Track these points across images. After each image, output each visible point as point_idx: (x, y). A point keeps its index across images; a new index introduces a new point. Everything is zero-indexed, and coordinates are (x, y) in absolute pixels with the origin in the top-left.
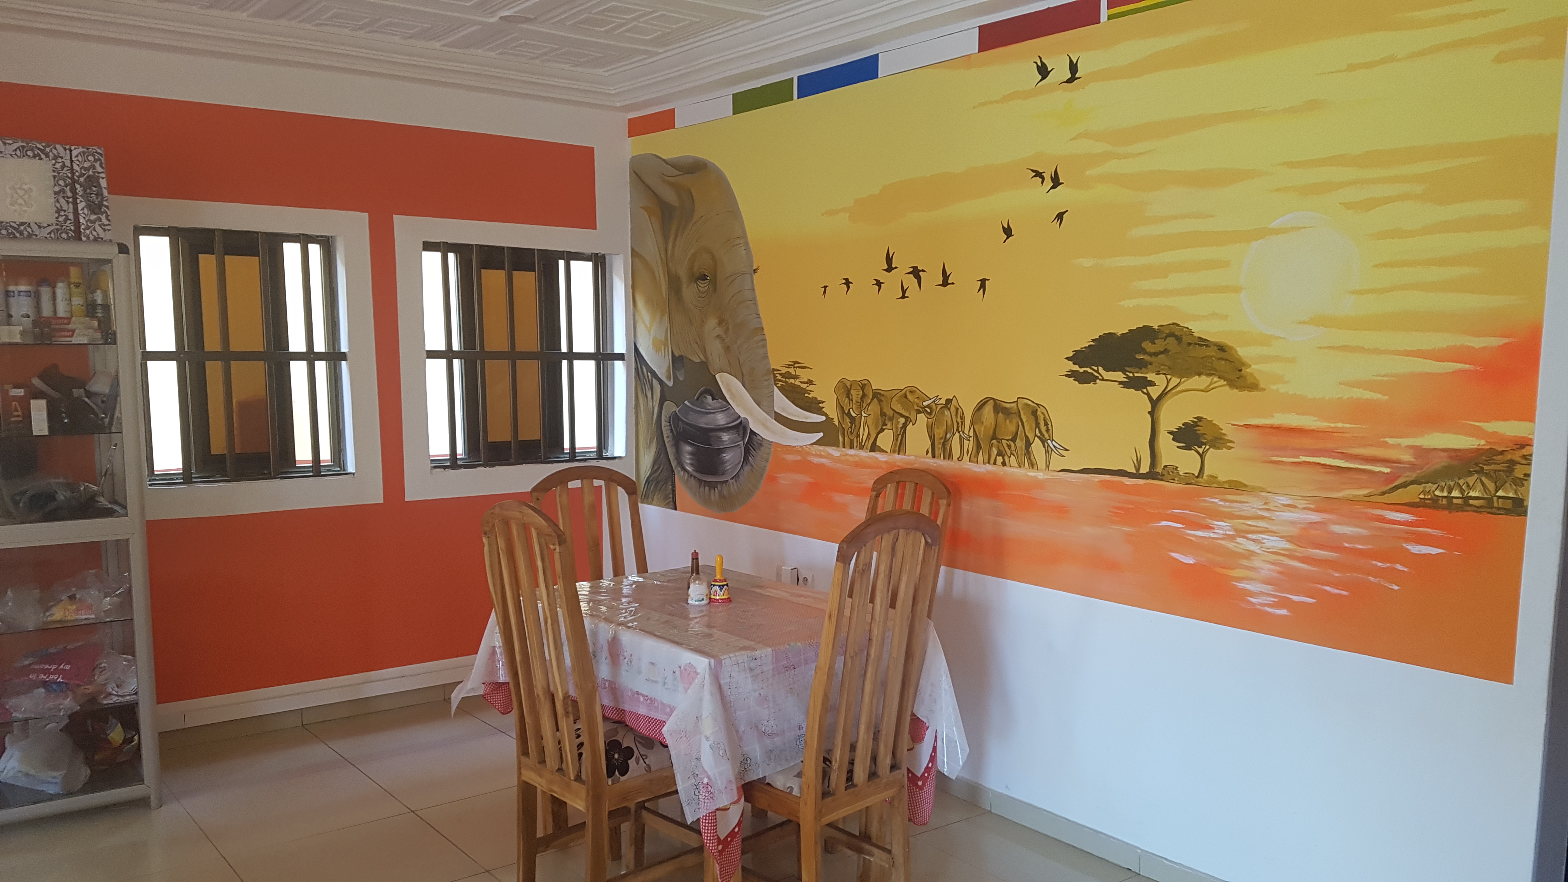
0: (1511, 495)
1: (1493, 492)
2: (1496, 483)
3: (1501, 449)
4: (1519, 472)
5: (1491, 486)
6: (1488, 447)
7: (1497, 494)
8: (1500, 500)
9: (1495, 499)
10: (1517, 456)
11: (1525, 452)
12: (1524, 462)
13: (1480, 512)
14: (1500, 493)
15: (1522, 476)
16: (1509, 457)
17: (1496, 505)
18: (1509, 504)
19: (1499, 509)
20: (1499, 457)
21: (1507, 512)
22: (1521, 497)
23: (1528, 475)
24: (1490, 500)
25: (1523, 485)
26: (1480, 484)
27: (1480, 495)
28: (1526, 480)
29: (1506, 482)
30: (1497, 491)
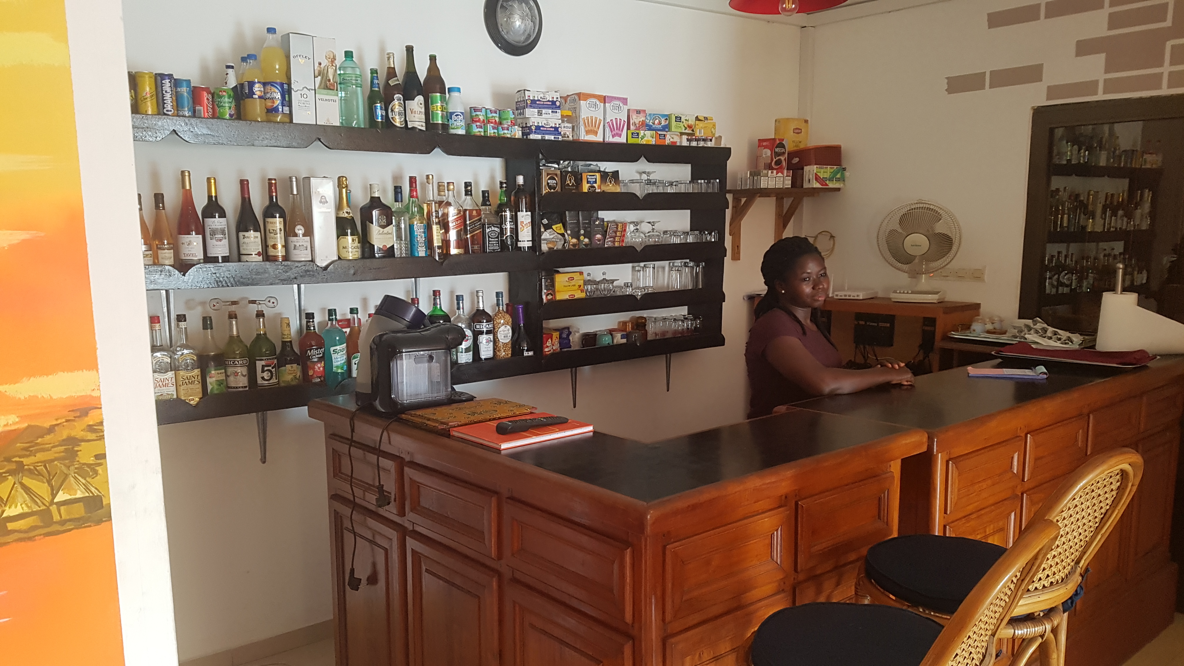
0: (79, 495)
1: (47, 498)
2: (49, 482)
3: (47, 425)
4: (85, 454)
5: (41, 488)
6: (25, 425)
7: (56, 500)
8: (62, 508)
9: (54, 508)
10: (78, 430)
11: (90, 420)
12: (91, 436)
13: (30, 539)
14: (61, 497)
15: (92, 460)
16: (65, 434)
17: (56, 517)
18: (79, 510)
19: (63, 523)
20: (48, 438)
21: (80, 523)
22: (96, 493)
23: (103, 456)
24: (45, 515)
25: (96, 473)
26: (20, 490)
27: (26, 510)
28: (100, 465)
29: (66, 476)
30: (54, 496)
